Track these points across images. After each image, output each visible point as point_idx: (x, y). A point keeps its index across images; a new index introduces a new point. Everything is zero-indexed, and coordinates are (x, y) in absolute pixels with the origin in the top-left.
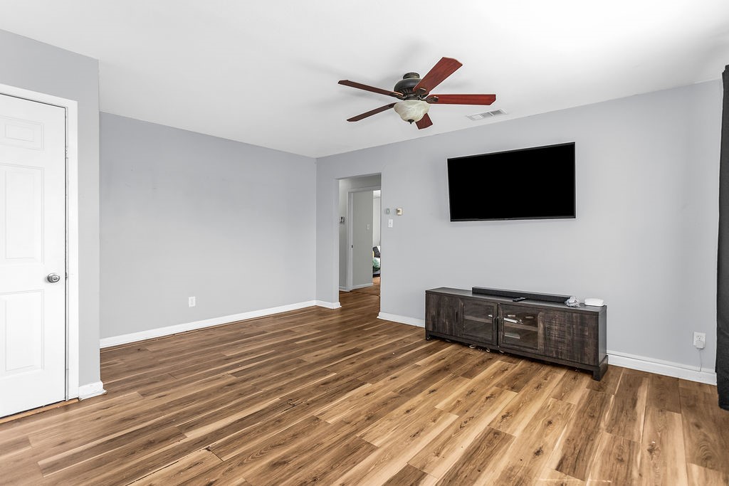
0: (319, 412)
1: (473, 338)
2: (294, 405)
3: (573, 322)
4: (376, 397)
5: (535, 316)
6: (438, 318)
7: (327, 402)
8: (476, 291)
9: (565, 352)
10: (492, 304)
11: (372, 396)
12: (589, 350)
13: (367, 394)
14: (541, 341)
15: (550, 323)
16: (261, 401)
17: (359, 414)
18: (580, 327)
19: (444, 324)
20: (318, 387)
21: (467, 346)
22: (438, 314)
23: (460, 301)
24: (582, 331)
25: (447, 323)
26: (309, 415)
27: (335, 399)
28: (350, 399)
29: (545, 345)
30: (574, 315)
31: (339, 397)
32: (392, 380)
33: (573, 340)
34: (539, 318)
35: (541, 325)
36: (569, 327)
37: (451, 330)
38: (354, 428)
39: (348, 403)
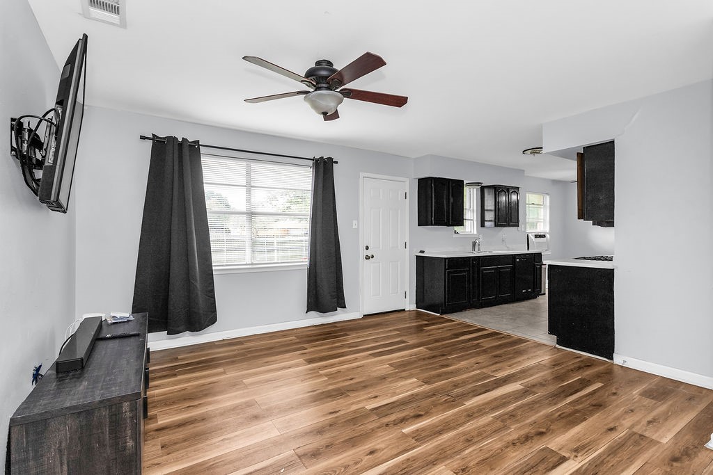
0: (423, 387)
2: (448, 395)
4: (369, 393)
7: (417, 395)
11: (373, 394)
13: (376, 397)
16: (483, 405)
17: (391, 382)
20: (427, 413)
26: (432, 386)
27: (409, 396)
28: (395, 394)
31: (405, 398)
32: (337, 410)
38: (398, 374)
39: (398, 391)
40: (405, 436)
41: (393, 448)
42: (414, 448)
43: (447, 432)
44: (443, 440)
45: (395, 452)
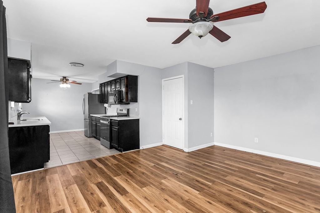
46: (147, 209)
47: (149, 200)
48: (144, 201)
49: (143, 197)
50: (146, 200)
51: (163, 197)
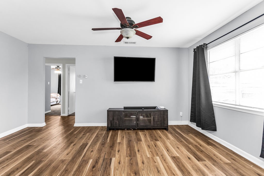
1: (129, 126)
3: (161, 114)
5: (150, 114)
6: (113, 121)
8: (125, 108)
9: (159, 124)
10: (136, 112)
12: (166, 122)
14: (152, 122)
15: (155, 116)
18: (163, 115)
19: (116, 123)
21: (124, 129)
22: (113, 119)
23: (123, 113)
24: (164, 116)
25: (117, 122)
29: (153, 123)
30: (162, 112)
33: (161, 120)
34: (152, 114)
35: (152, 117)
36: (160, 116)
37: (119, 125)
40: (89, 159)
41: (88, 155)
42: (83, 158)
43: (77, 168)
44: (76, 165)
45: (87, 154)
46: (162, 163)
47: (157, 168)
48: (162, 169)
49: (160, 174)
50: (159, 169)
51: (144, 166)
